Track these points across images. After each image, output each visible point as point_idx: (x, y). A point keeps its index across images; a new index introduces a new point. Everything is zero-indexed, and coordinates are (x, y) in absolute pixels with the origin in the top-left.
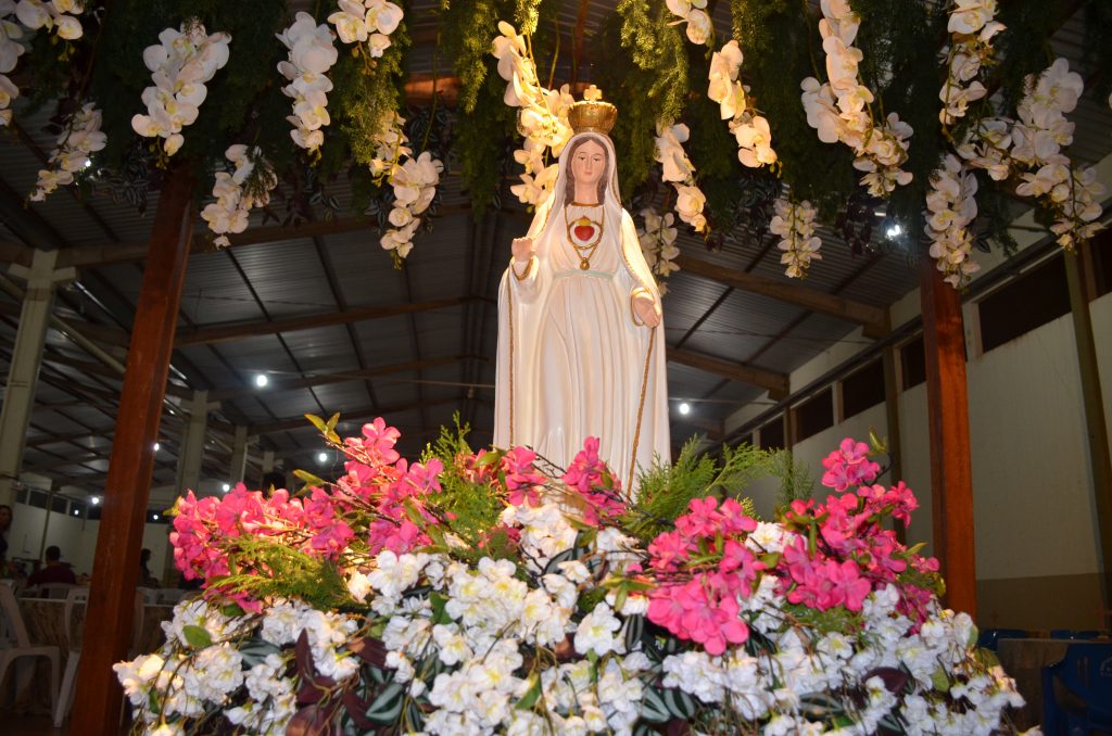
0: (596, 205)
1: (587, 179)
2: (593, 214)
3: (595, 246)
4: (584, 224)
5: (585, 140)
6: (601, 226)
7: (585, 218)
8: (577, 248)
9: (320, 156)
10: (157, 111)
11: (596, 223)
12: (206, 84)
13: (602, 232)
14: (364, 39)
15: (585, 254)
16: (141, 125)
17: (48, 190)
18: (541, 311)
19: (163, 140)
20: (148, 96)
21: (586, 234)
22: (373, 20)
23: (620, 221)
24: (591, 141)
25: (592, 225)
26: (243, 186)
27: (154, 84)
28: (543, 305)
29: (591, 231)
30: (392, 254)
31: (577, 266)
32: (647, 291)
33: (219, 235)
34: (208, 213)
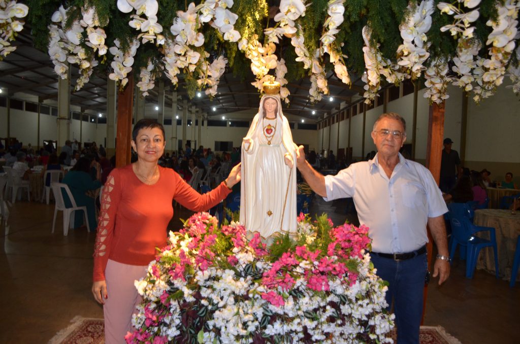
0: (274, 119)
1: (270, 111)
2: (272, 123)
3: (273, 136)
4: (269, 128)
5: (268, 98)
6: (275, 128)
7: (270, 125)
8: (266, 137)
9: (177, 86)
10: (117, 72)
11: (273, 127)
12: (134, 57)
13: (275, 130)
14: (187, 66)
15: (269, 139)
16: (112, 77)
17: (81, 87)
18: (255, 158)
19: (121, 81)
20: (113, 64)
21: (270, 132)
22: (189, 60)
23: (282, 125)
24: (271, 99)
25: (272, 128)
26: (151, 71)
27: (114, 61)
28: (255, 155)
29: (272, 130)
30: (209, 96)
31: (267, 144)
32: (289, 155)
33: (144, 92)
34: (139, 85)
